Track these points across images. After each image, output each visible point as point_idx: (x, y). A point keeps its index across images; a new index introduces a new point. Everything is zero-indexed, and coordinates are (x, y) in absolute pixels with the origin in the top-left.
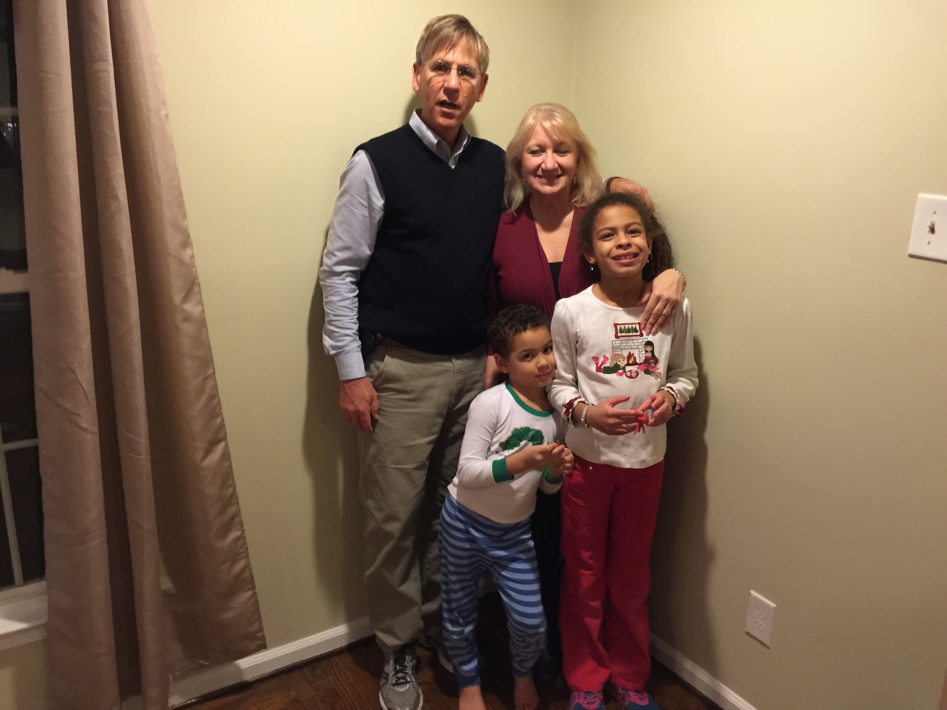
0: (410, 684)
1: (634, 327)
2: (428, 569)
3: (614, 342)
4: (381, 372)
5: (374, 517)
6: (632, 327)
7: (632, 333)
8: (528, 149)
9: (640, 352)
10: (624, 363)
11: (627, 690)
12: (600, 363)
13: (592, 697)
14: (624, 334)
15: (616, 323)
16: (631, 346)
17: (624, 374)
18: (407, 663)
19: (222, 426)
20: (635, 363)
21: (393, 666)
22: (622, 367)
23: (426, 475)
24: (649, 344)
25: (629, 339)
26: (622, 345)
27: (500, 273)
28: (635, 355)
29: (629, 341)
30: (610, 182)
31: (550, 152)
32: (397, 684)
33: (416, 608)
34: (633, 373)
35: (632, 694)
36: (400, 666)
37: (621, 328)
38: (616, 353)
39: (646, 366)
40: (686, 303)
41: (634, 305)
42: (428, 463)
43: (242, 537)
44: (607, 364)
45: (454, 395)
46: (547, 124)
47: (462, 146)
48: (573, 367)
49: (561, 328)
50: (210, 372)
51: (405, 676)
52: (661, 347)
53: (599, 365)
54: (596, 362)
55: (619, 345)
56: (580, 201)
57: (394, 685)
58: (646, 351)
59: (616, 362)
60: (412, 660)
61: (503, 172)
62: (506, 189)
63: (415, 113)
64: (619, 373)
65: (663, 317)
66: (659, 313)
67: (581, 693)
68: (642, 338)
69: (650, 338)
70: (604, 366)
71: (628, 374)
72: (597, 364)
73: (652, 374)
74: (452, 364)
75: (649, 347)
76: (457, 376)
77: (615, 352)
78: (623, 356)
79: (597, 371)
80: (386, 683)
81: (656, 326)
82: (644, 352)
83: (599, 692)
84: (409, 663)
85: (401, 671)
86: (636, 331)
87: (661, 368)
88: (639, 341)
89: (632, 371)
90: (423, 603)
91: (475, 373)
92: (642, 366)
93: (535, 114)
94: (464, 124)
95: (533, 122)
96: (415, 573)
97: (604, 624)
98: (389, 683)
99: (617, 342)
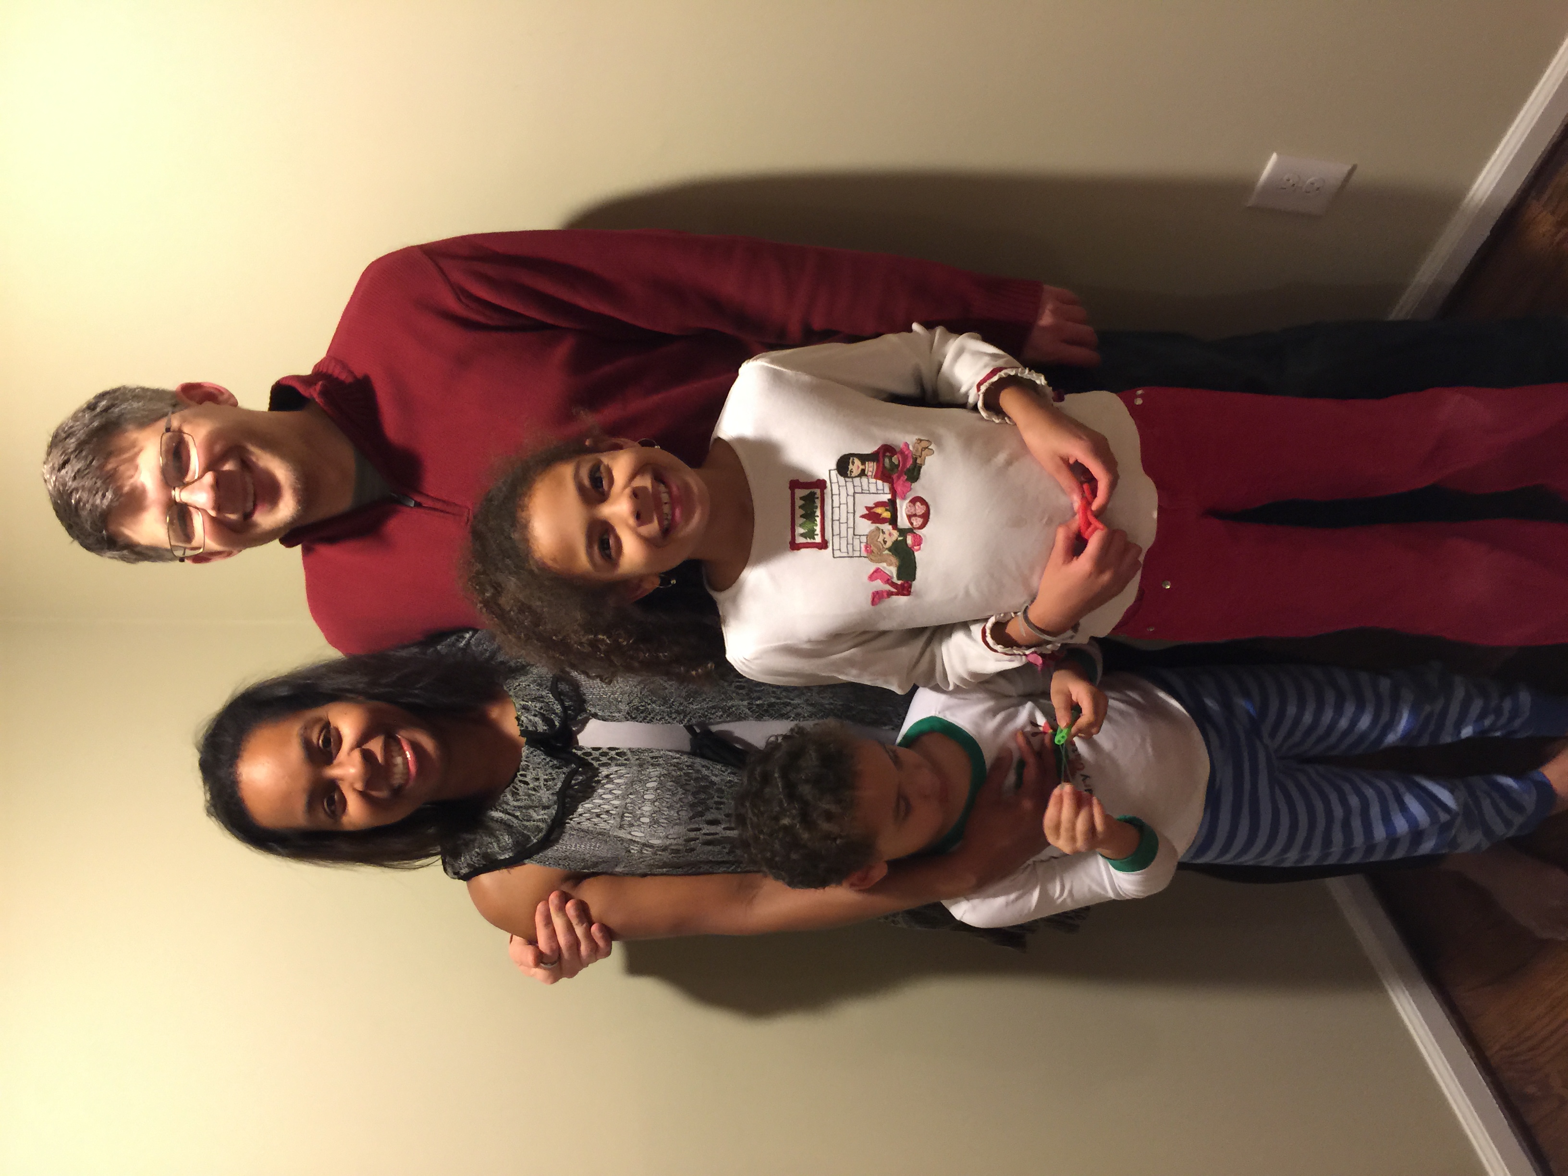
17: (917, 530)
22: (900, 534)
25: (830, 516)
34: (915, 509)
53: (894, 590)
55: (845, 541)
64: (915, 545)
70: (895, 579)
71: (917, 521)
73: (919, 461)
89: (910, 512)
92: (899, 485)
99: (836, 547)
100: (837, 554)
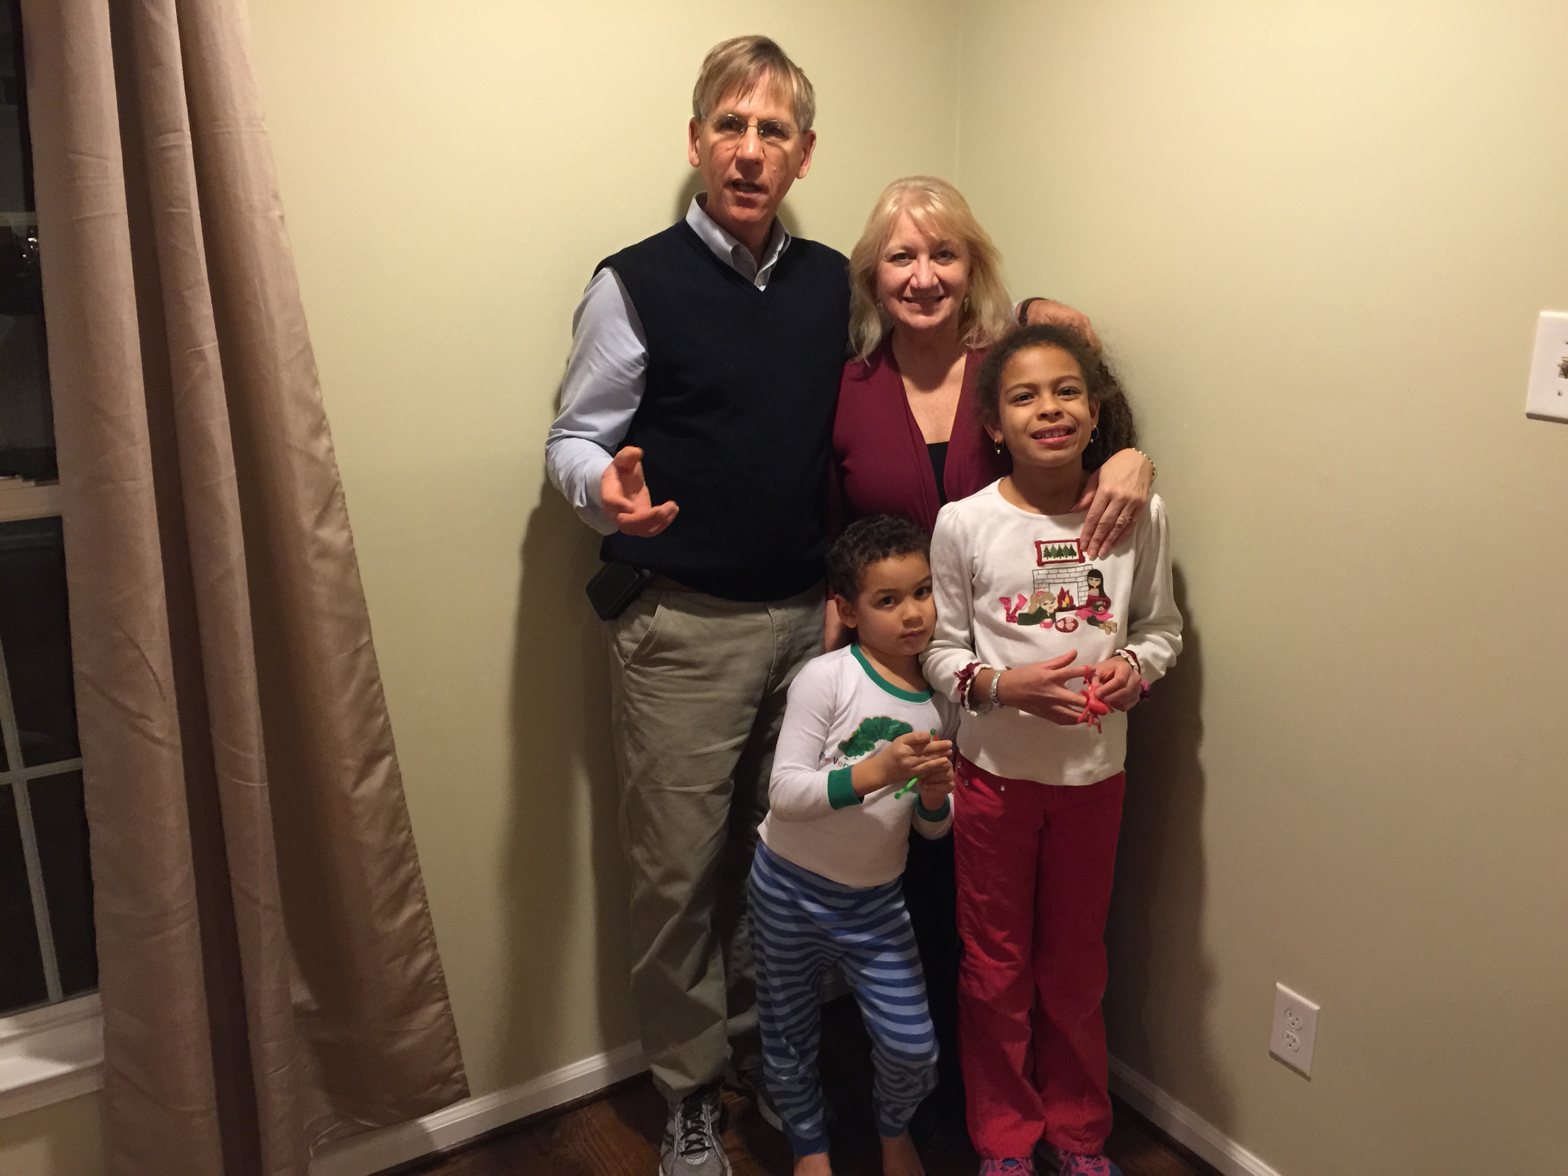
0: (709, 1152)
1: (1069, 547)
2: (736, 959)
3: (1036, 573)
4: (651, 632)
5: (644, 875)
6: (1066, 547)
7: (1066, 557)
8: (886, 256)
9: (1080, 587)
10: (1054, 606)
11: (1073, 1155)
12: (1013, 607)
13: (1015, 1167)
14: (1052, 559)
15: (1038, 540)
16: (1064, 578)
17: (1054, 625)
18: (705, 1117)
19: (386, 729)
20: (1071, 607)
21: (681, 1122)
22: (1050, 614)
23: (729, 805)
24: (1095, 574)
25: (1060, 567)
26: (1050, 576)
27: (847, 463)
28: (1070, 594)
29: (1060, 571)
30: (1025, 306)
31: (924, 258)
32: (687, 1152)
33: (719, 1024)
34: (1069, 623)
35: (1082, 1160)
36: (692, 1122)
37: (1046, 549)
38: (1040, 590)
39: (1090, 611)
40: (1156, 503)
41: (1068, 512)
42: (732, 782)
43: (424, 914)
44: (1024, 609)
45: (773, 667)
46: (918, 213)
47: (775, 251)
48: (967, 619)
49: (947, 551)
50: (365, 639)
51: (702, 1139)
52: (1114, 580)
53: (1011, 612)
54: (1007, 606)
55: (1044, 577)
56: (975, 338)
57: (683, 1154)
58: (1091, 587)
59: (1040, 605)
60: (712, 1112)
61: (847, 294)
62: (852, 322)
63: (694, 202)
64: (1044, 624)
65: (1118, 529)
66: (1111, 522)
67: (996, 1162)
68: (1083, 564)
69: (1097, 564)
70: (1019, 612)
71: (1061, 625)
72: (1008, 609)
73: (1101, 625)
74: (769, 616)
75: (1094, 579)
76: (778, 636)
77: (1038, 588)
78: (1052, 595)
79: (1008, 621)
80: (669, 1151)
81: (1105, 544)
82: (1087, 588)
83: (1027, 1159)
84: (708, 1116)
85: (694, 1130)
86: (1074, 554)
87: (1117, 612)
88: (1078, 569)
89: (1066, 619)
90: (730, 1016)
91: (807, 630)
92: (1083, 611)
93: (898, 196)
94: (778, 215)
95: (895, 209)
96: (716, 966)
97: (1032, 1047)
98: (675, 1151)
99: (1040, 572)
100: (1035, 572)
